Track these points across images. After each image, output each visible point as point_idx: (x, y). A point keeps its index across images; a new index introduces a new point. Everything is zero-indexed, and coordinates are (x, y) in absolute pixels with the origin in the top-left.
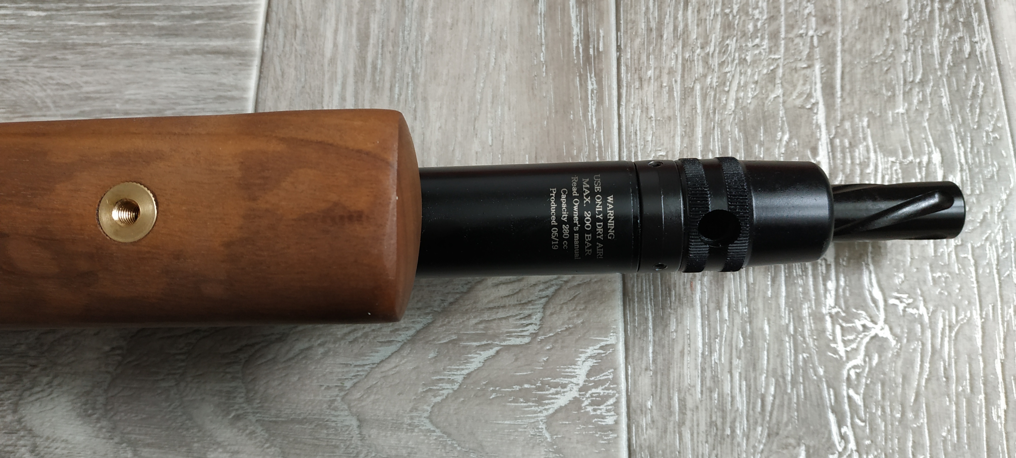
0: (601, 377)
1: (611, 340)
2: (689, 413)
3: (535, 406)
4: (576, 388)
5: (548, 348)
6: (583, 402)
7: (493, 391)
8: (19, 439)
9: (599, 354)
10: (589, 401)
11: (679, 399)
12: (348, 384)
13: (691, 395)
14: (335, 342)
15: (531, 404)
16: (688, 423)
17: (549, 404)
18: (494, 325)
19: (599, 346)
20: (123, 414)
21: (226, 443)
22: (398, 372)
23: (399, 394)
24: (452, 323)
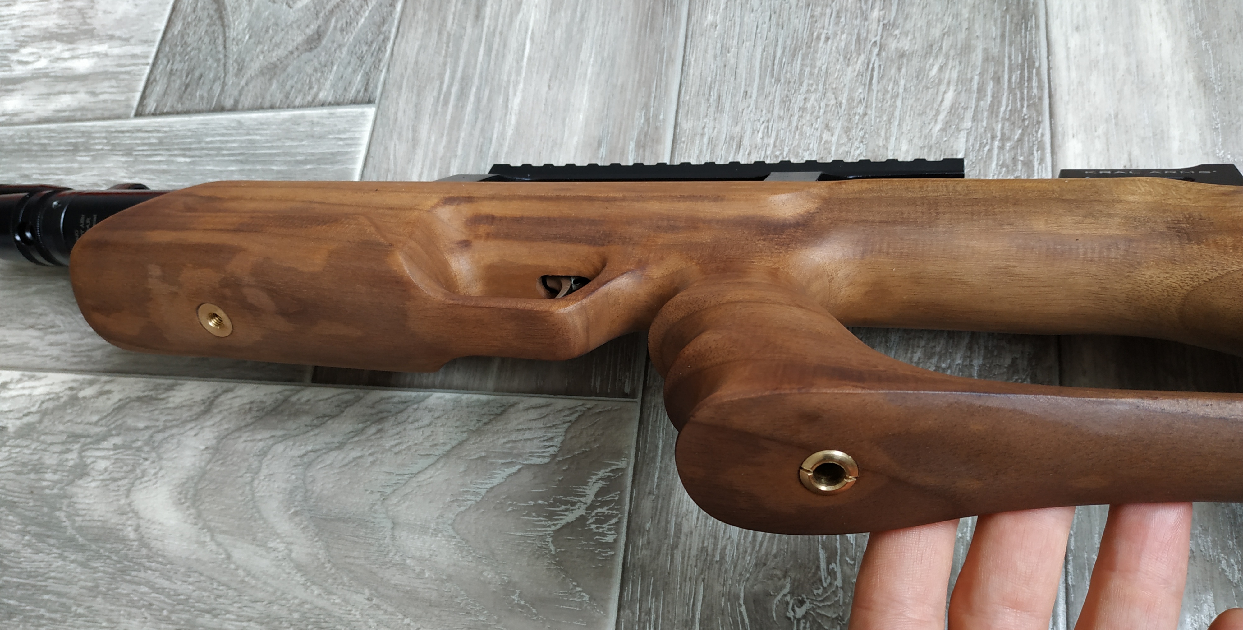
0: (608, 498)
1: (622, 464)
2: (683, 538)
3: (545, 521)
4: (584, 507)
5: (564, 468)
6: (588, 520)
7: (510, 505)
8: (127, 520)
9: (609, 476)
10: (594, 519)
11: (675, 524)
12: (389, 490)
13: (688, 520)
14: (382, 453)
15: (542, 519)
16: (681, 547)
17: (558, 519)
18: (519, 445)
19: (610, 469)
20: (207, 504)
21: (284, 535)
22: (431, 483)
23: (430, 502)
24: (484, 441)
